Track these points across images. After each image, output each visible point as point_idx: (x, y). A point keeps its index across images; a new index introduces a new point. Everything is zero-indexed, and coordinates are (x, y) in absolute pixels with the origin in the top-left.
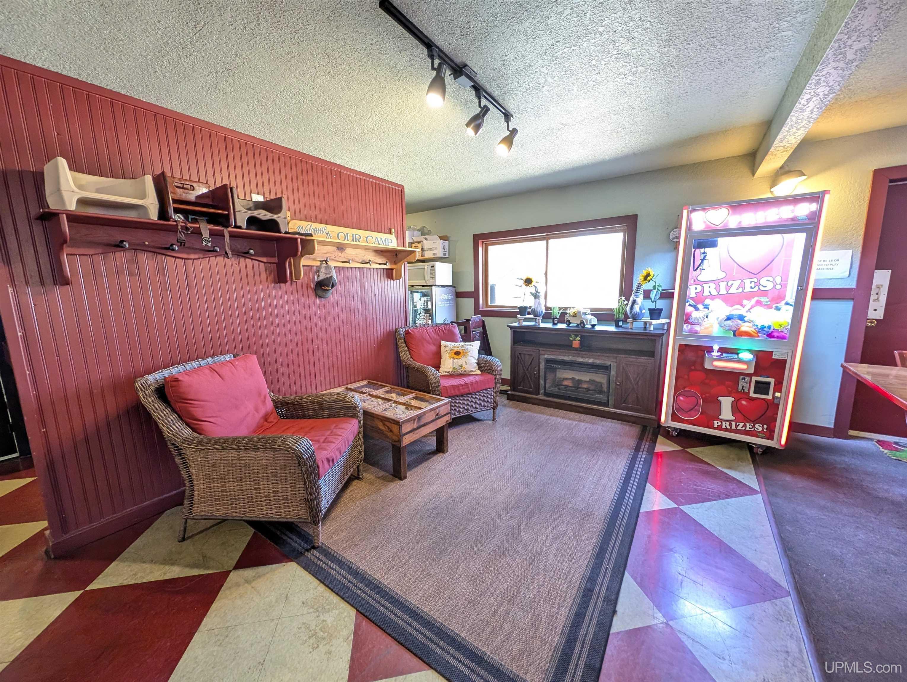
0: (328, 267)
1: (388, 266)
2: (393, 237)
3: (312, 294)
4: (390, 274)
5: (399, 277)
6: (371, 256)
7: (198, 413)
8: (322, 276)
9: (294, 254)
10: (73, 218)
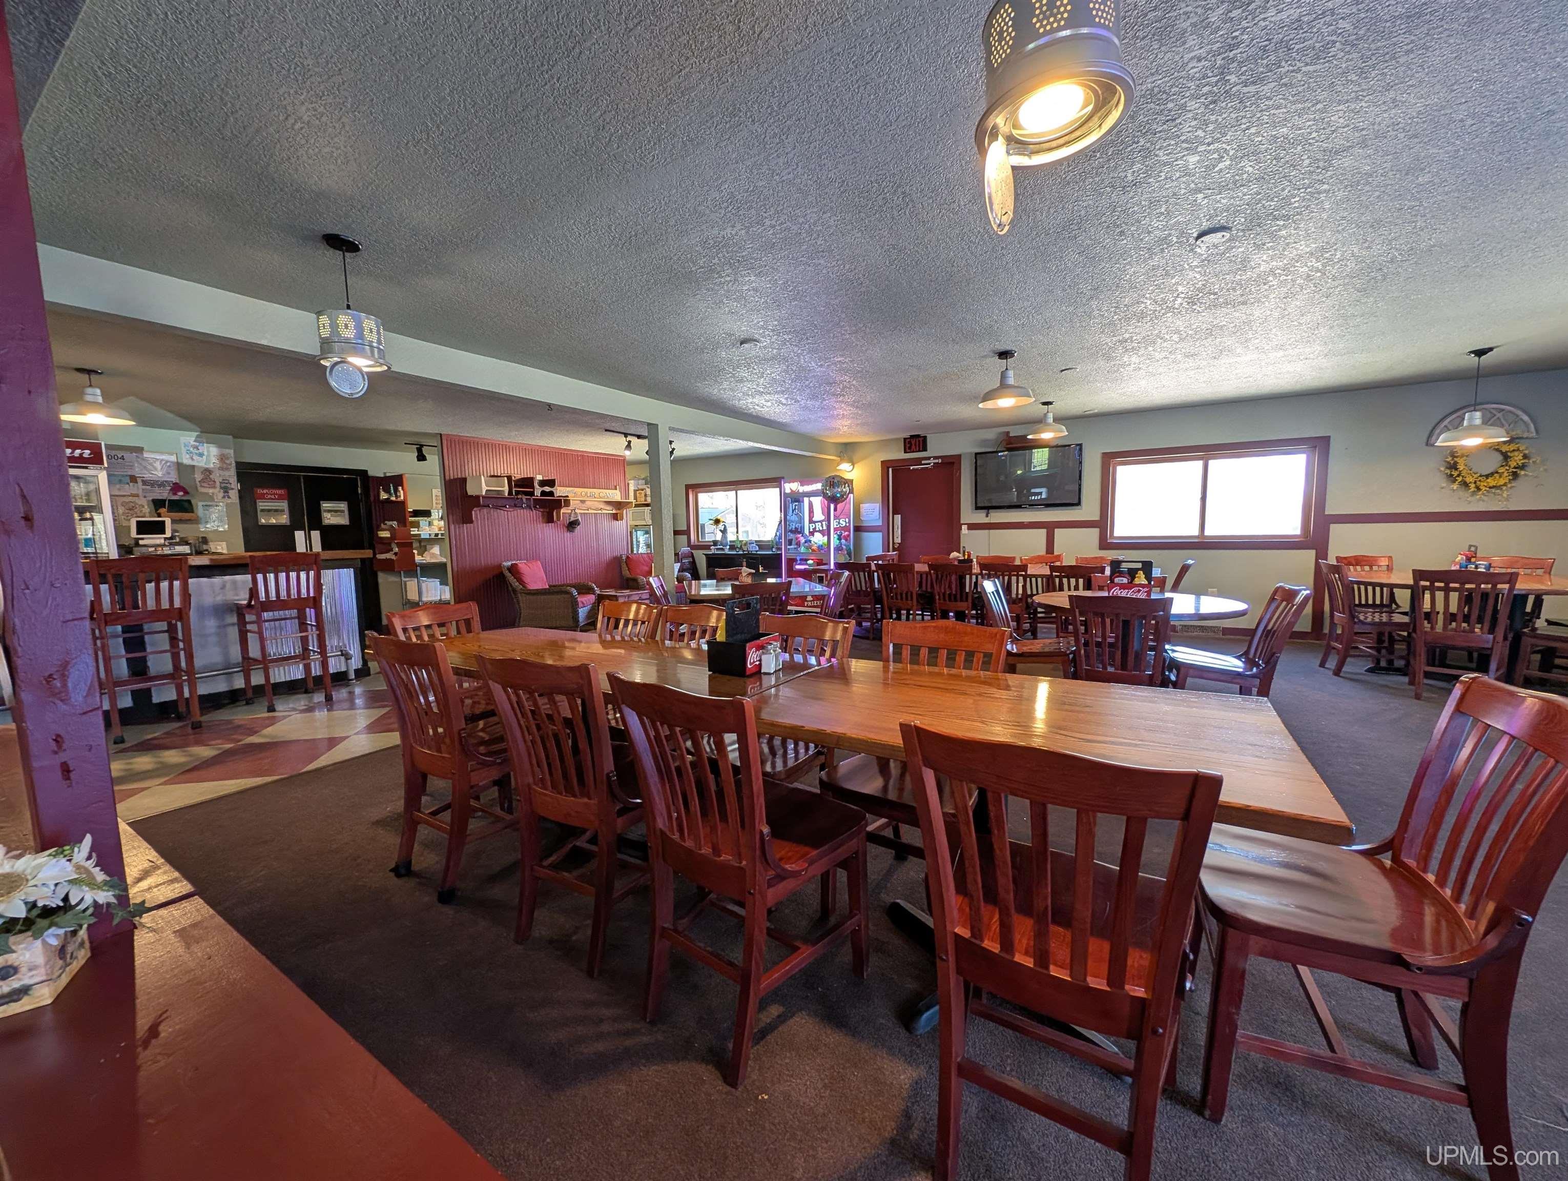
0: (576, 513)
1: (614, 512)
2: (618, 492)
3: (566, 529)
4: (615, 517)
5: (622, 519)
6: (602, 506)
7: (524, 580)
8: (572, 519)
9: (560, 507)
10: (483, 497)
